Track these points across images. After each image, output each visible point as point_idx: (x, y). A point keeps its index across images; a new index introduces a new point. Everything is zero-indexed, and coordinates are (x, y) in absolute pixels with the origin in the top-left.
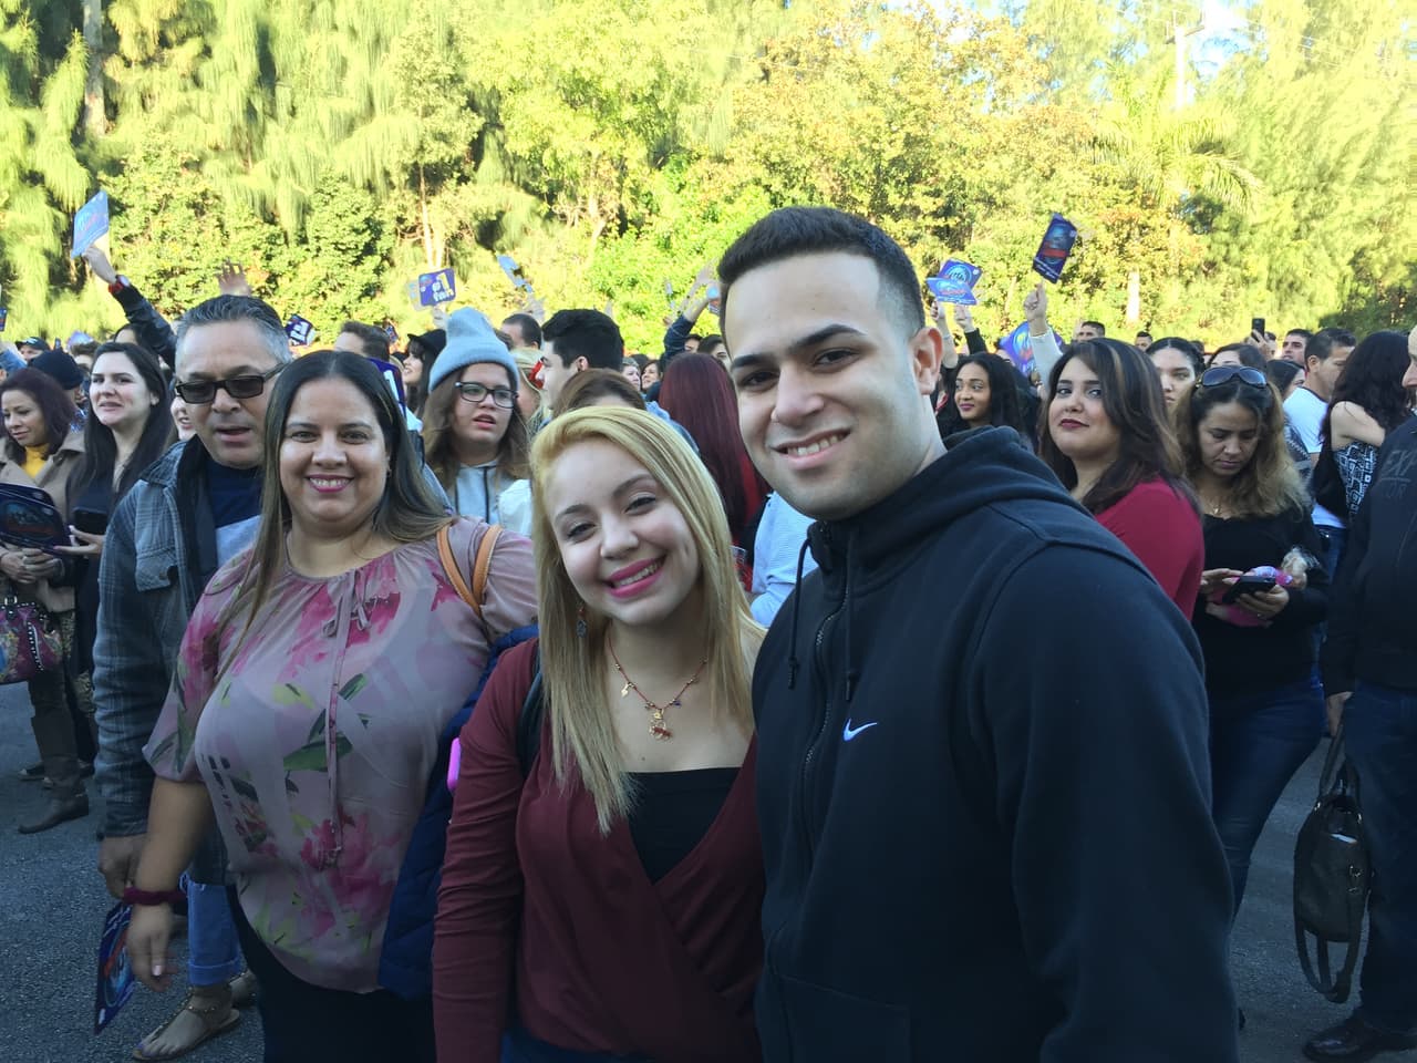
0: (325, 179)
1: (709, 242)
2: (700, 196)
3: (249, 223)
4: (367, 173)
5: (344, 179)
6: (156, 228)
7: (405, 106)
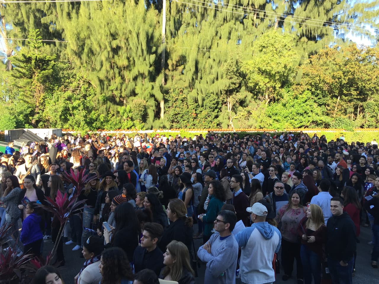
0: (208, 93)
1: (296, 104)
2: (293, 94)
3: (193, 104)
4: (217, 91)
5: (212, 93)
6: (175, 105)
7: (226, 78)
